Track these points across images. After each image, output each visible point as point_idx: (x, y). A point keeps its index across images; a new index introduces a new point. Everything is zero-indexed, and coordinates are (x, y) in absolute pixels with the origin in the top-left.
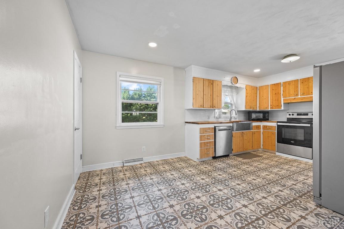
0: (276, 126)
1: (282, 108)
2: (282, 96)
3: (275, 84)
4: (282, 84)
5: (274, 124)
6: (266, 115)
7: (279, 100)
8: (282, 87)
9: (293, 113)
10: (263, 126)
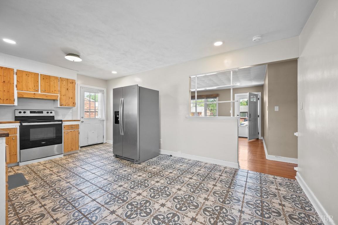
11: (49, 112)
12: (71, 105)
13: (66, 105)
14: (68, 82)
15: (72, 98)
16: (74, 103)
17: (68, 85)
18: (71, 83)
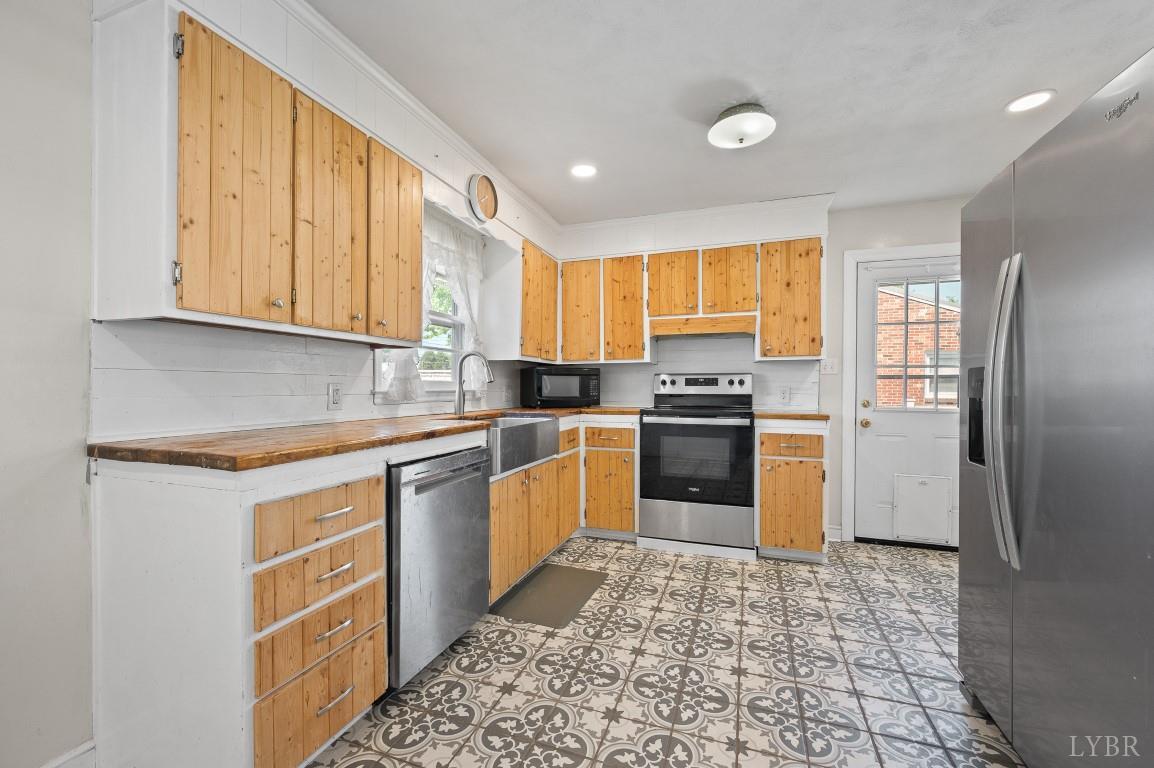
0: (638, 428)
1: (647, 358)
2: (646, 312)
3: (621, 260)
4: (646, 261)
5: (632, 422)
6: (593, 383)
7: (635, 325)
8: (646, 274)
9: (675, 378)
10: (586, 428)
11: (736, 379)
12: (803, 347)
13: (784, 352)
14: (792, 254)
15: (805, 319)
16: (813, 340)
17: (792, 264)
18: (803, 254)
